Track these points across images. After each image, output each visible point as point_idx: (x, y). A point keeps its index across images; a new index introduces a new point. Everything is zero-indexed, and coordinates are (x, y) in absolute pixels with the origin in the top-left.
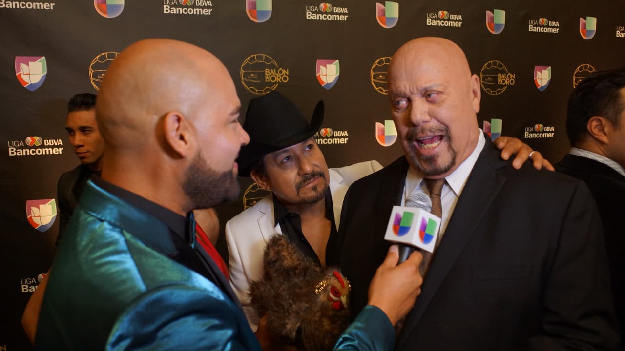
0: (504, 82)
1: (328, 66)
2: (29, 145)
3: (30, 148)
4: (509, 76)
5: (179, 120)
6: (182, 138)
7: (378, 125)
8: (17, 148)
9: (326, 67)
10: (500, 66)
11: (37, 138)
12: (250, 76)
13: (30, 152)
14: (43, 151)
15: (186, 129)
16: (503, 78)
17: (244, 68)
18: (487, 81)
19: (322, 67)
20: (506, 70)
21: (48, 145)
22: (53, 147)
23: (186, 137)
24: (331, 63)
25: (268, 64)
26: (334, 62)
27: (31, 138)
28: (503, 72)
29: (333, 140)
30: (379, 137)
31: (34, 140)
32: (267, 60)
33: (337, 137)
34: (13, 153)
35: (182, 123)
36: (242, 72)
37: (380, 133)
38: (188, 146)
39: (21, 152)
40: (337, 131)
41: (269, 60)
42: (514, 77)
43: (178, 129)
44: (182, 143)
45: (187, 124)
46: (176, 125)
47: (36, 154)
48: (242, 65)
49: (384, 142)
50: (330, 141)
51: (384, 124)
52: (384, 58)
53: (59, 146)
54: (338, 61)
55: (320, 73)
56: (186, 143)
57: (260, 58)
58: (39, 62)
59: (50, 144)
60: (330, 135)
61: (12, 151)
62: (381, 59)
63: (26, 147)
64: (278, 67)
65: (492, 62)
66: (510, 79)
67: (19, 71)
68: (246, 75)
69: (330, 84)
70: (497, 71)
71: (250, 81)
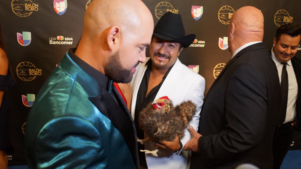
0: (287, 21)
1: (197, 9)
2: (58, 40)
3: (58, 41)
4: (290, 18)
5: (117, 31)
6: (114, 40)
7: (220, 39)
8: (53, 41)
9: (196, 9)
10: (285, 13)
11: (62, 37)
12: (160, 12)
13: (58, 43)
14: (64, 43)
15: (118, 37)
16: (286, 19)
17: (157, 8)
18: (277, 20)
19: (194, 9)
20: (289, 15)
21: (66, 40)
22: (68, 41)
23: (116, 41)
24: (199, 8)
25: (169, 7)
26: (200, 7)
27: (59, 37)
28: (287, 16)
29: (198, 45)
30: (220, 45)
31: (60, 38)
32: (168, 5)
33: (200, 44)
34: (51, 43)
35: (117, 33)
36: (156, 10)
37: (221, 43)
38: (114, 45)
39: (55, 43)
40: (200, 41)
41: (169, 5)
42: (292, 19)
43: (114, 35)
44: (112, 42)
45: (119, 35)
46: (115, 33)
47: (61, 44)
48: (156, 6)
49: (222, 47)
50: (196, 45)
51: (223, 39)
52: (225, 6)
53: (71, 41)
54: (202, 7)
55: (194, 12)
56: (114, 43)
57: (165, 4)
58: (64, 2)
59: (67, 40)
60: (196, 43)
61: (51, 42)
62: (224, 6)
63: (57, 40)
64: (173, 8)
65: (281, 10)
66: (290, 20)
67: (55, 6)
68: (157, 12)
69: (198, 18)
70: (283, 15)
71: (159, 14)
